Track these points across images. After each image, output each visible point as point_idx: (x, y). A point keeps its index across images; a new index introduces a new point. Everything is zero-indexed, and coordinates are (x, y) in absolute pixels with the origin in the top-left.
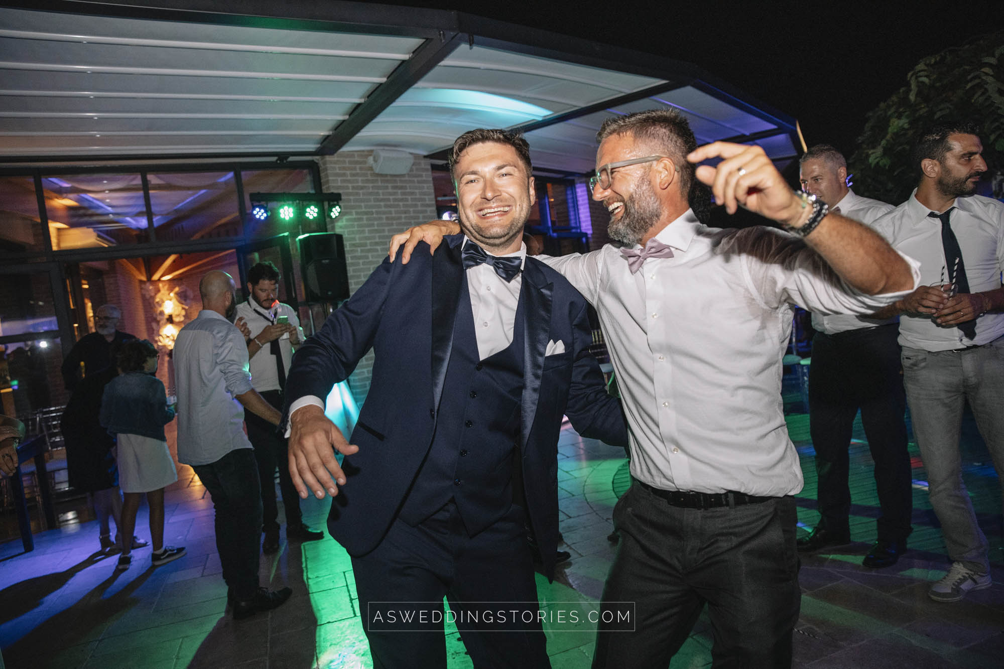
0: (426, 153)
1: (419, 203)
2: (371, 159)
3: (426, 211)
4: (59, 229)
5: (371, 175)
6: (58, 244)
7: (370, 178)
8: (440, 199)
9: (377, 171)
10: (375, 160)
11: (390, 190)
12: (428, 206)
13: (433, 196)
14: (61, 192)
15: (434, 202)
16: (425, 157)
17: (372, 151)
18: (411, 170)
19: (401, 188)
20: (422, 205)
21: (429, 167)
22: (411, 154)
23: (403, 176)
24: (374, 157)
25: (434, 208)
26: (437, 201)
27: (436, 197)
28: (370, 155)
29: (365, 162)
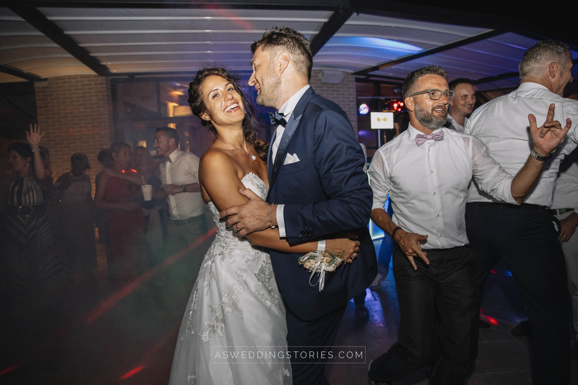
0: (352, 72)
1: (346, 100)
2: (320, 74)
3: (350, 105)
4: (174, 107)
5: (320, 83)
6: (174, 114)
7: (319, 85)
8: (359, 98)
9: (323, 81)
10: (322, 75)
11: (330, 92)
12: (352, 101)
13: (355, 96)
14: (176, 88)
15: (355, 100)
16: (353, 74)
17: (320, 70)
18: (343, 81)
19: (337, 91)
20: (348, 101)
21: (354, 80)
22: (343, 72)
23: (339, 84)
24: (322, 74)
25: (355, 103)
26: (357, 99)
27: (357, 96)
28: (320, 72)
29: (317, 76)
